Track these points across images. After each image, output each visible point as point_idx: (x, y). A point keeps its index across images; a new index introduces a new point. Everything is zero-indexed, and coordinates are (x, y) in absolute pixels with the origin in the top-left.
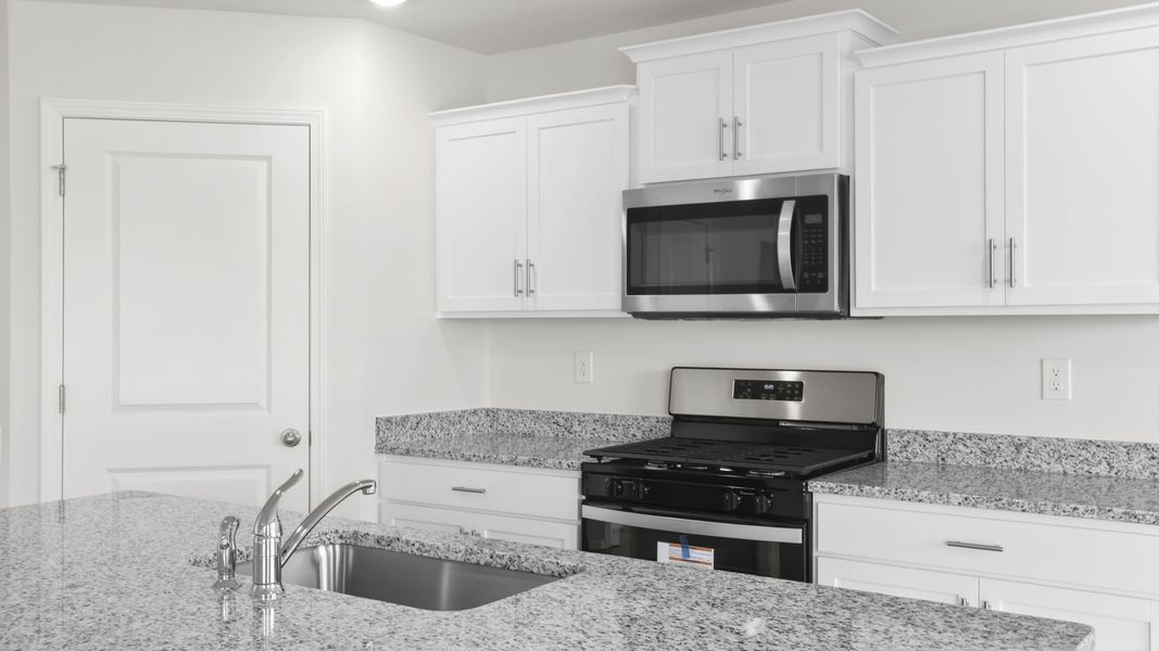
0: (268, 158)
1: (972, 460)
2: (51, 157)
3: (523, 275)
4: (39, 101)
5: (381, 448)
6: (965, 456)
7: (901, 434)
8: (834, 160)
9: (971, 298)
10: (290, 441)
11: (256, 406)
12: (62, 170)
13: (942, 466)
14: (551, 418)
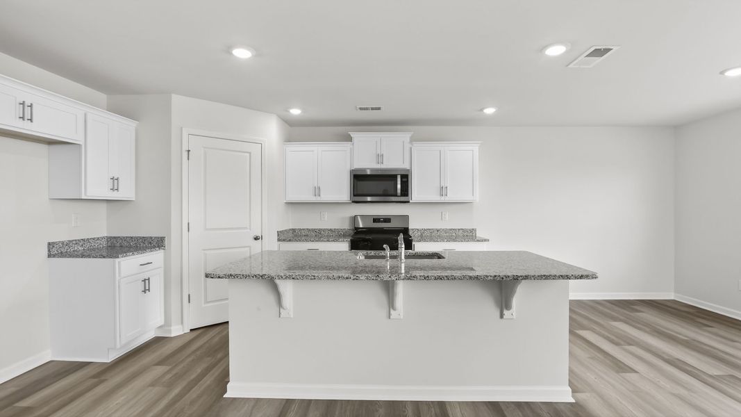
0: (250, 153)
1: (428, 235)
2: (185, 148)
3: (317, 191)
4: (182, 128)
5: (279, 240)
6: (427, 233)
7: (413, 230)
8: (407, 166)
9: (437, 198)
10: (256, 239)
11: (246, 228)
12: (189, 151)
13: (421, 236)
14: (314, 230)
